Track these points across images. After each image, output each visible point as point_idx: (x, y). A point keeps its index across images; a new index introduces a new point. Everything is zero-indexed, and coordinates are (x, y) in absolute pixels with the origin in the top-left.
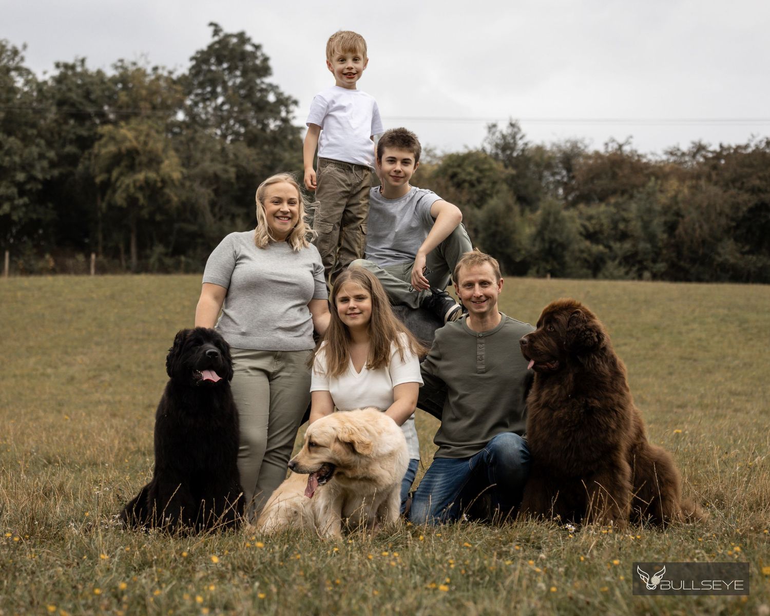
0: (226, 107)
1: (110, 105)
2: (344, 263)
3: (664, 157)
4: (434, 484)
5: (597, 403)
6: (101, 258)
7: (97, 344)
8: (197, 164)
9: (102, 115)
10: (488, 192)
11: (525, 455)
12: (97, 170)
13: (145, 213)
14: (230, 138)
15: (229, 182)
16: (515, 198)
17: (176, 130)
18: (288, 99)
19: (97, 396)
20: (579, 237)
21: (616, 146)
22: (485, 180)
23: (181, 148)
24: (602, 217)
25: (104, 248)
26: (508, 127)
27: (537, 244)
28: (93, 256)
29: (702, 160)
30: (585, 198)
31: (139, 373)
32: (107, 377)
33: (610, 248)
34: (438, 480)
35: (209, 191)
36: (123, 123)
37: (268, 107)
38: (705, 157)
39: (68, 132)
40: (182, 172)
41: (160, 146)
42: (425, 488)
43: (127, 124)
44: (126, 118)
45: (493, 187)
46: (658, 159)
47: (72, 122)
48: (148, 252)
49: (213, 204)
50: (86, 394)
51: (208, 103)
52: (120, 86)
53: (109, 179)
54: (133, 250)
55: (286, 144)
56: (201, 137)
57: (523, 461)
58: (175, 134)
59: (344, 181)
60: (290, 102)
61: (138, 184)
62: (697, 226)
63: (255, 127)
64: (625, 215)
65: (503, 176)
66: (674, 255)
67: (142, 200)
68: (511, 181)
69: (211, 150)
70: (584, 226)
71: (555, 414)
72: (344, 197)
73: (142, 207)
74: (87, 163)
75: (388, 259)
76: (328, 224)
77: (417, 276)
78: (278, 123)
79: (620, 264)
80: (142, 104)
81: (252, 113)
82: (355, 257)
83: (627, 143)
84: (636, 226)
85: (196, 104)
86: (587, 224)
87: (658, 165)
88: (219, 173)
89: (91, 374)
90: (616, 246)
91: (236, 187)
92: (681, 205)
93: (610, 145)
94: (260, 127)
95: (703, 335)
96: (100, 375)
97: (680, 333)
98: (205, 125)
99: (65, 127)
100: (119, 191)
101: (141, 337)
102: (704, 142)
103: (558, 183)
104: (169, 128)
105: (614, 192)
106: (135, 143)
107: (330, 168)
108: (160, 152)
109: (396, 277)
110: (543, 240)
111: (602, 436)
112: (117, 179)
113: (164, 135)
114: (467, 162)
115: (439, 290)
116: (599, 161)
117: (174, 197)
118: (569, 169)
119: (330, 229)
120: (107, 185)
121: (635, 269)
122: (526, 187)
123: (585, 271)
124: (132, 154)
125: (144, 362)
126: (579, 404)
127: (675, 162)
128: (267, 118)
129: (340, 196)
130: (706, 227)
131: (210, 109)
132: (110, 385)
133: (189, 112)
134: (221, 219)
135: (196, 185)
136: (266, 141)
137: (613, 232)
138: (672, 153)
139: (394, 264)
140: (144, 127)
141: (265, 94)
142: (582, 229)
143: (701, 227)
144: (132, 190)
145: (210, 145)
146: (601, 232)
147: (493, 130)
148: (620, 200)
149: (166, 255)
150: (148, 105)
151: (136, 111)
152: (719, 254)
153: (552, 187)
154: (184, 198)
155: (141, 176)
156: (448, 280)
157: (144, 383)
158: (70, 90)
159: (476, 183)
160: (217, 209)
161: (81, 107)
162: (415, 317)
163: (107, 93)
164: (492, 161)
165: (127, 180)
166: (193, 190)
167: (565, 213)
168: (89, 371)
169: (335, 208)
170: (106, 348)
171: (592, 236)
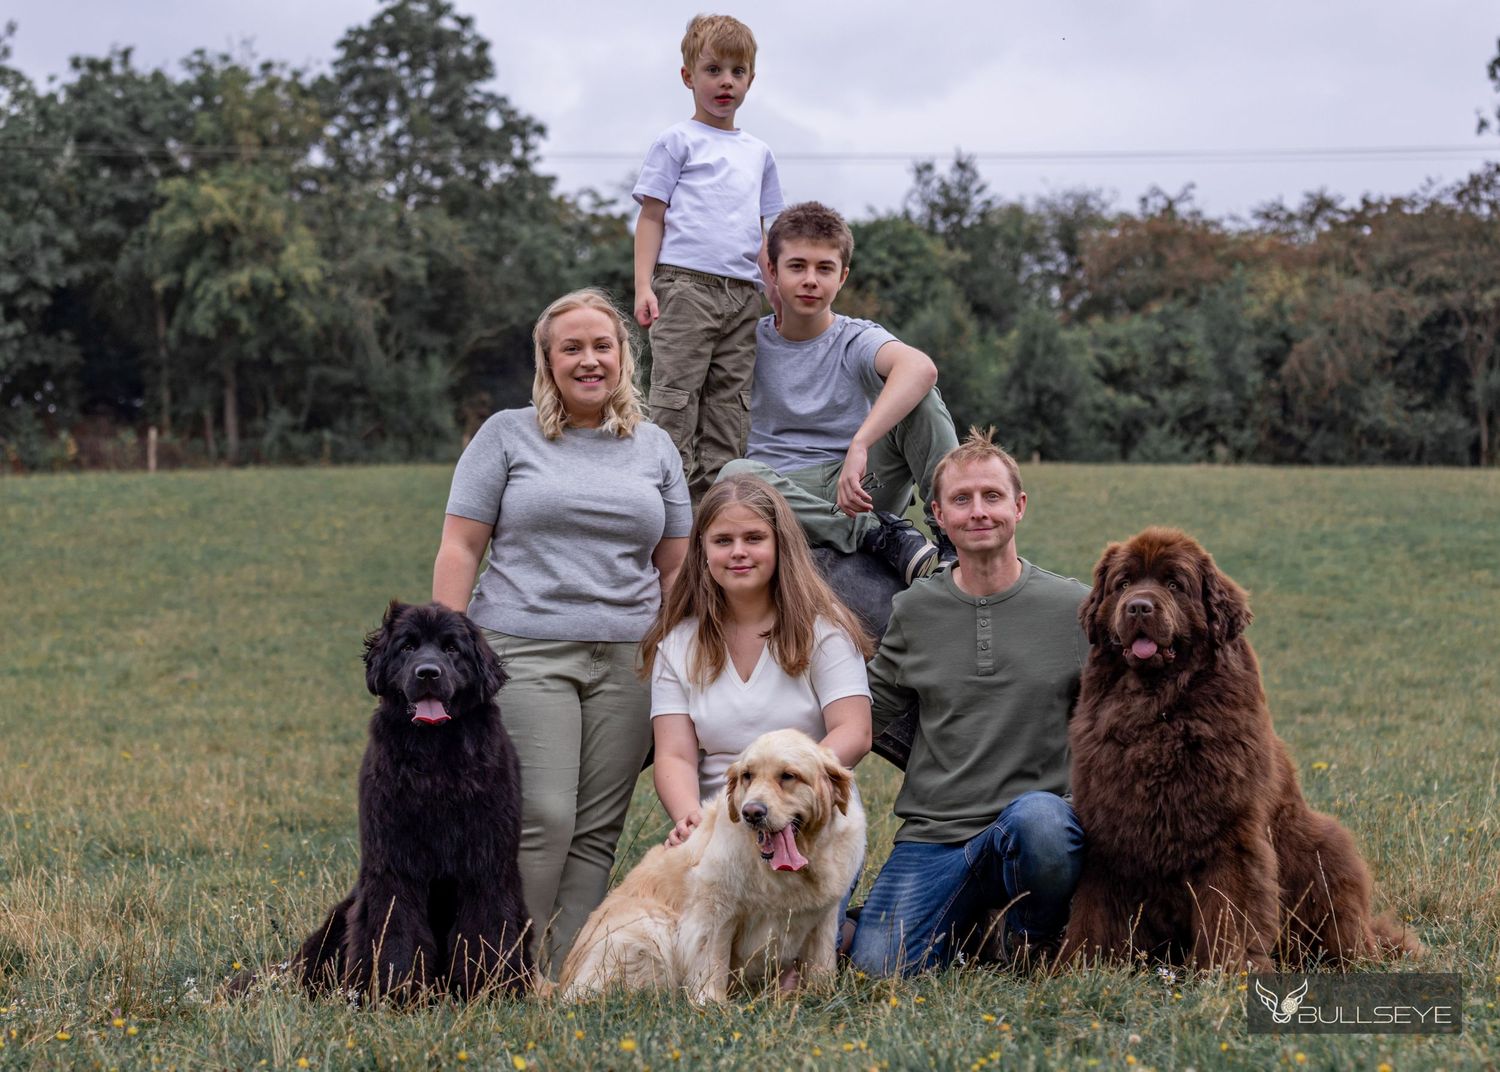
0: (405, 140)
1: (179, 139)
2: (709, 467)
3: (1255, 224)
4: (898, 893)
5: (1207, 730)
6: (168, 436)
7: (170, 606)
8: (350, 251)
9: (163, 159)
10: (916, 296)
11: (1075, 837)
12: (157, 267)
13: (252, 350)
14: (413, 199)
15: (413, 286)
16: (968, 306)
17: (310, 185)
18: (526, 122)
19: (178, 710)
20: (1093, 382)
21: (1161, 203)
22: (909, 274)
23: (320, 220)
24: (1136, 341)
25: (174, 418)
26: (953, 170)
27: (1013, 395)
28: (153, 434)
29: (1326, 228)
30: (1101, 305)
31: (255, 663)
32: (193, 672)
33: (1152, 400)
34: (905, 885)
35: (376, 303)
36: (204, 174)
37: (488, 140)
38: (1333, 223)
39: (99, 193)
40: (322, 269)
41: (279, 217)
42: (882, 902)
43: (214, 175)
44: (211, 164)
45: (924, 288)
46: (1242, 227)
47: (105, 173)
48: (259, 423)
49: (383, 329)
50: (156, 706)
51: (370, 132)
52: (198, 101)
53: (181, 284)
54: (231, 420)
55: (523, 210)
56: (358, 199)
57: (1073, 848)
58: (308, 193)
59: (708, 308)
60: (529, 129)
61: (237, 293)
62: (1325, 356)
63: (462, 178)
64: (1181, 337)
65: (944, 266)
66: (1276, 412)
67: (245, 324)
68: (960, 274)
69: (376, 224)
70: (1101, 359)
71: (1130, 752)
72: (708, 340)
73: (245, 338)
74: (136, 252)
75: (794, 456)
76: (680, 392)
77: (848, 489)
78: (507, 169)
79: (1173, 431)
80: (242, 136)
81: (456, 152)
82: (730, 455)
83: (1185, 196)
84: (1201, 358)
85: (346, 134)
86: (1107, 353)
87: (1244, 239)
88: (395, 268)
89: (163, 665)
90: (1164, 397)
91: (428, 294)
92: (1291, 319)
93: (1152, 201)
94: (472, 176)
95: (1341, 570)
96: (180, 668)
97: (1296, 566)
98: (366, 174)
99: (92, 184)
100: (201, 307)
101: (254, 591)
102: (1330, 194)
103: (1050, 278)
104: (294, 182)
105: (1159, 293)
106: (230, 214)
107: (682, 284)
108: (278, 229)
109: (808, 491)
110: (1024, 388)
111: (1218, 791)
112: (196, 284)
113: (285, 196)
114: (874, 238)
115: (892, 516)
116: (1130, 233)
117: (308, 316)
118: (1070, 248)
119: (684, 400)
120: (176, 296)
121: (1201, 440)
122: (989, 286)
123: (1105, 445)
124: (225, 234)
125: (263, 641)
126: (1173, 733)
127: (1275, 232)
128: (485, 159)
129: (702, 337)
130: (1342, 359)
131: (374, 144)
132: (201, 688)
133: (334, 149)
134: (399, 357)
135: (351, 292)
136: (485, 205)
137: (1158, 371)
138: (1267, 216)
139: (805, 466)
140: (247, 182)
141: (480, 113)
142: (1097, 366)
143: (1332, 357)
144: (226, 305)
145: (375, 214)
146: (1136, 370)
147: (926, 175)
148: (1171, 308)
149: (295, 428)
150: (254, 139)
151: (231, 150)
152: (1363, 410)
153: (1038, 284)
154: (327, 318)
155: (242, 277)
156: (909, 495)
157: (265, 683)
158: (101, 111)
159: (891, 280)
160: (391, 339)
161: (123, 145)
162: (848, 568)
163: (172, 116)
164: (922, 236)
165: (217, 286)
166: (345, 303)
167: (1066, 336)
168: (158, 660)
169: (692, 361)
170: (188, 614)
171: (1115, 378)
